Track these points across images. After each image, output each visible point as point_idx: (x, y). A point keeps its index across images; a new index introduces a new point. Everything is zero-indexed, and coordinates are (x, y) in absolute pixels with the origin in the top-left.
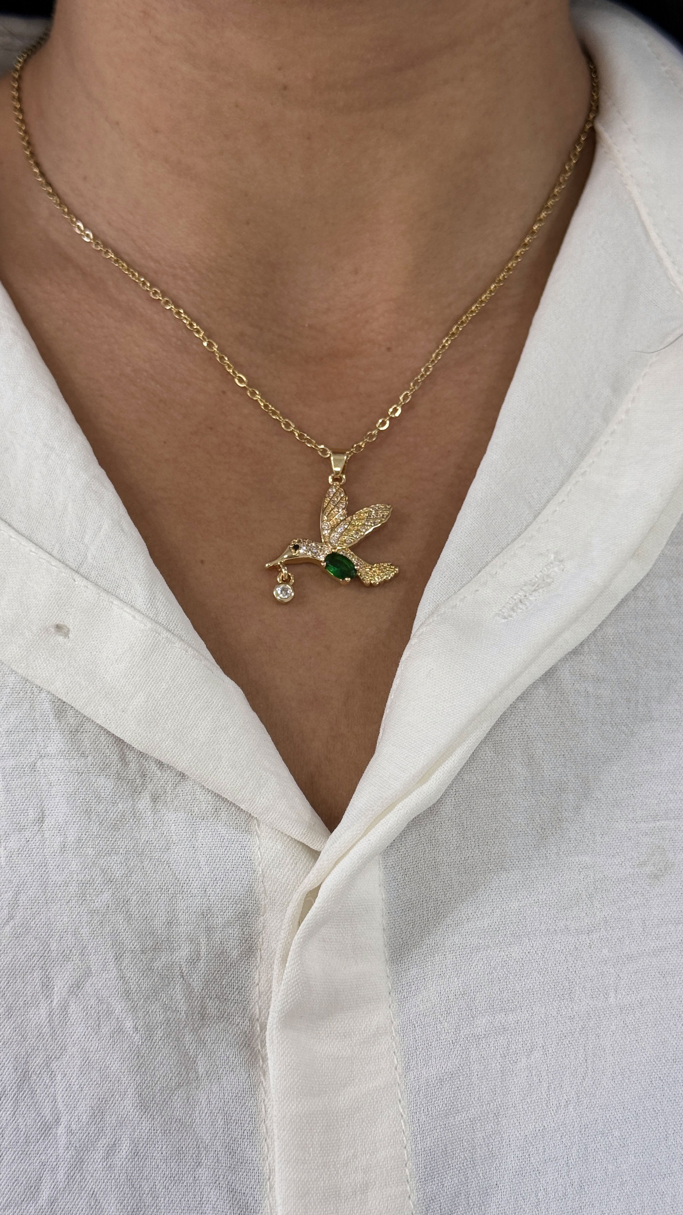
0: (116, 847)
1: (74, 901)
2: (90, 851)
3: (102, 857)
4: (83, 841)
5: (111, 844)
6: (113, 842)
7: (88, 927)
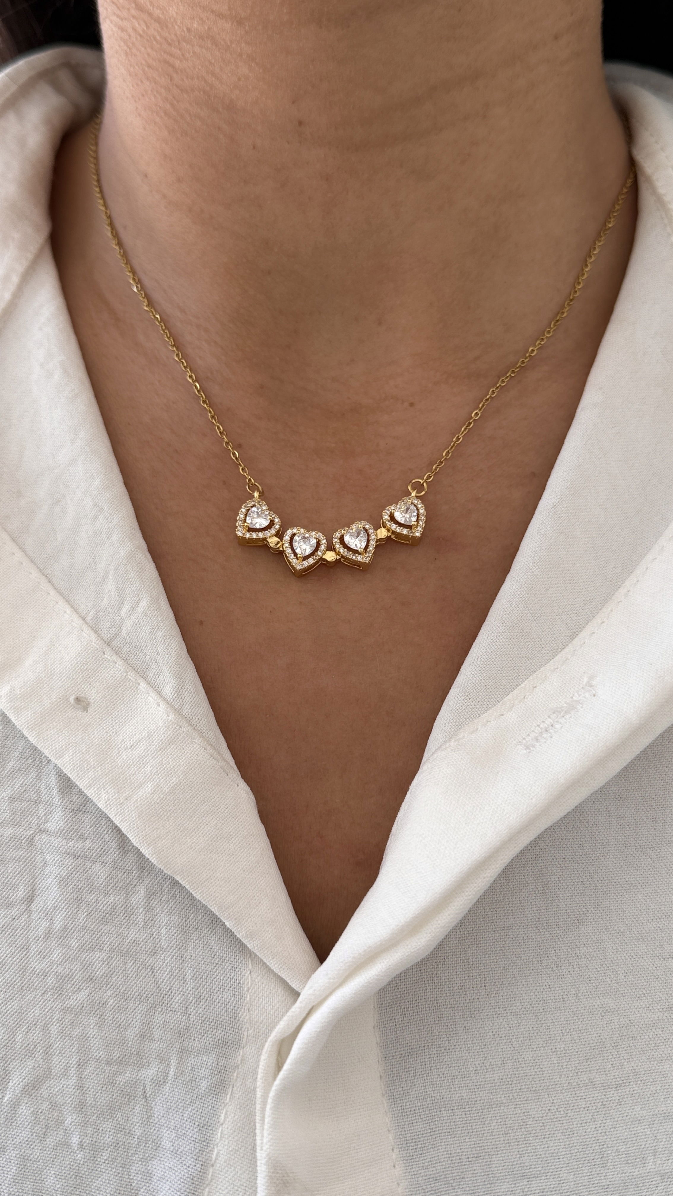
0: (101, 942)
1: (50, 993)
2: (74, 943)
3: (85, 951)
4: (68, 930)
5: (96, 939)
6: (98, 936)
7: (58, 1025)
